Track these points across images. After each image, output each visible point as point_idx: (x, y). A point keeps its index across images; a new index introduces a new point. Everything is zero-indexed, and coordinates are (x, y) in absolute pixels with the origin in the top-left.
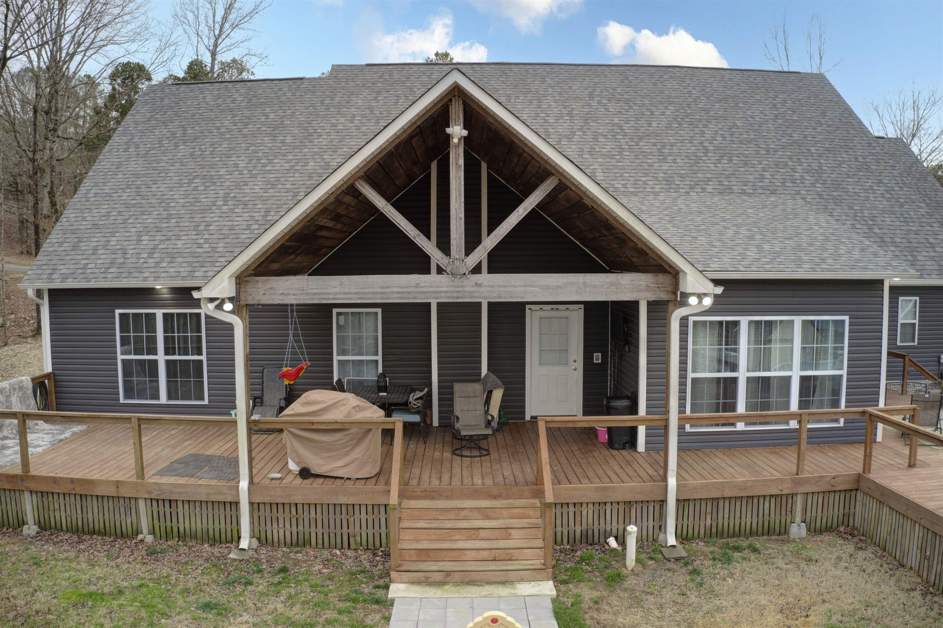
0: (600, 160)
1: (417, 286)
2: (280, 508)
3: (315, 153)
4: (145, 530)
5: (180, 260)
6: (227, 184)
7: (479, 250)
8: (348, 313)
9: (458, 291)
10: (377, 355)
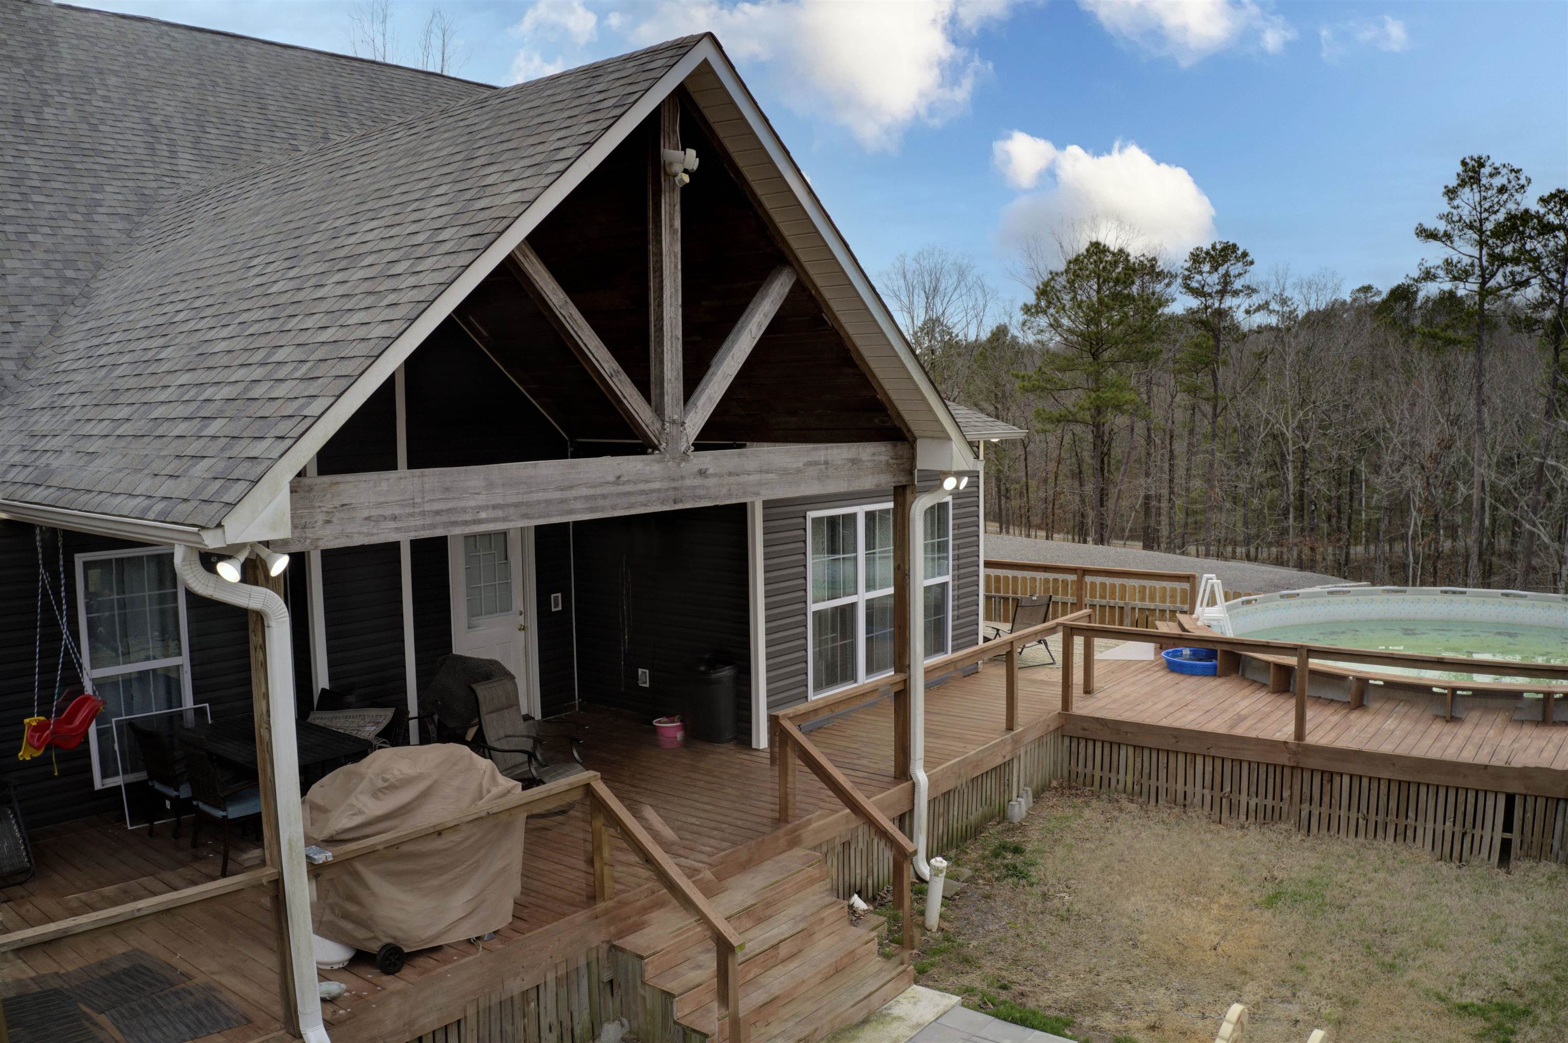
1: (617, 481)
7: (704, 405)
8: (110, 561)
9: (676, 489)
10: (180, 654)
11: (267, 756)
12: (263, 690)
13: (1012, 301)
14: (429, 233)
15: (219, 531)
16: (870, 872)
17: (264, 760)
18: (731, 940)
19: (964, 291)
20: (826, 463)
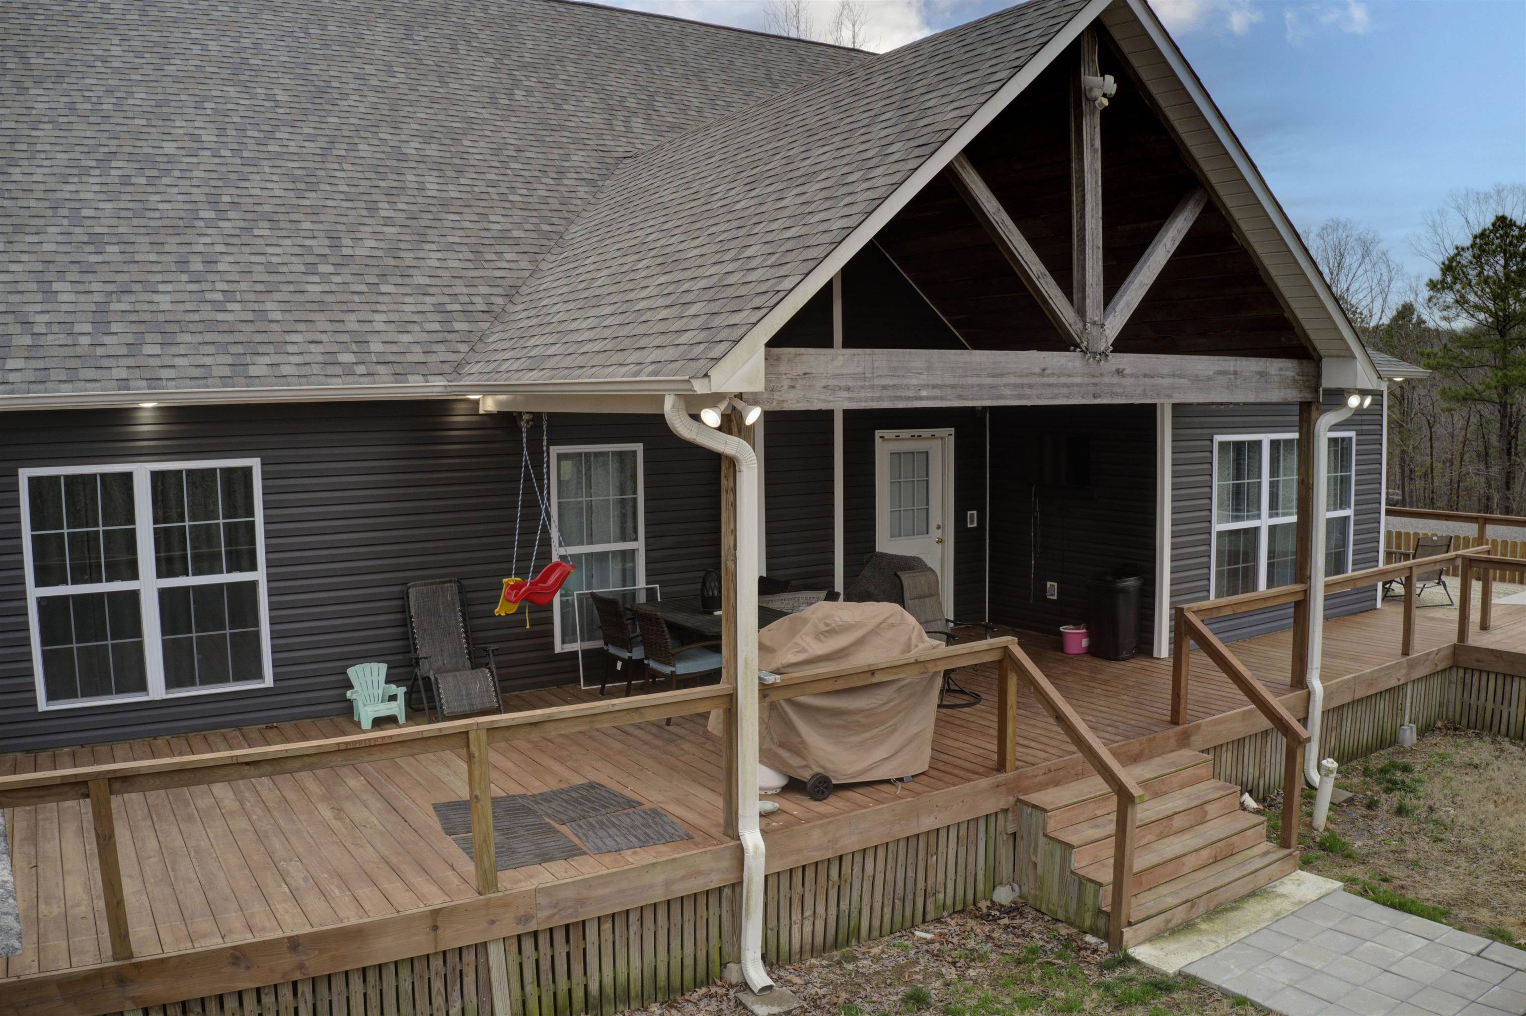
1: (1042, 373)
7: (1122, 310)
8: (580, 454)
9: (1095, 385)
10: (636, 539)
11: (732, 585)
12: (732, 526)
13: (1418, 277)
14: (877, 149)
15: (706, 380)
16: (1262, 773)
17: (728, 589)
18: (1132, 791)
19: (1369, 268)
20: (1235, 373)
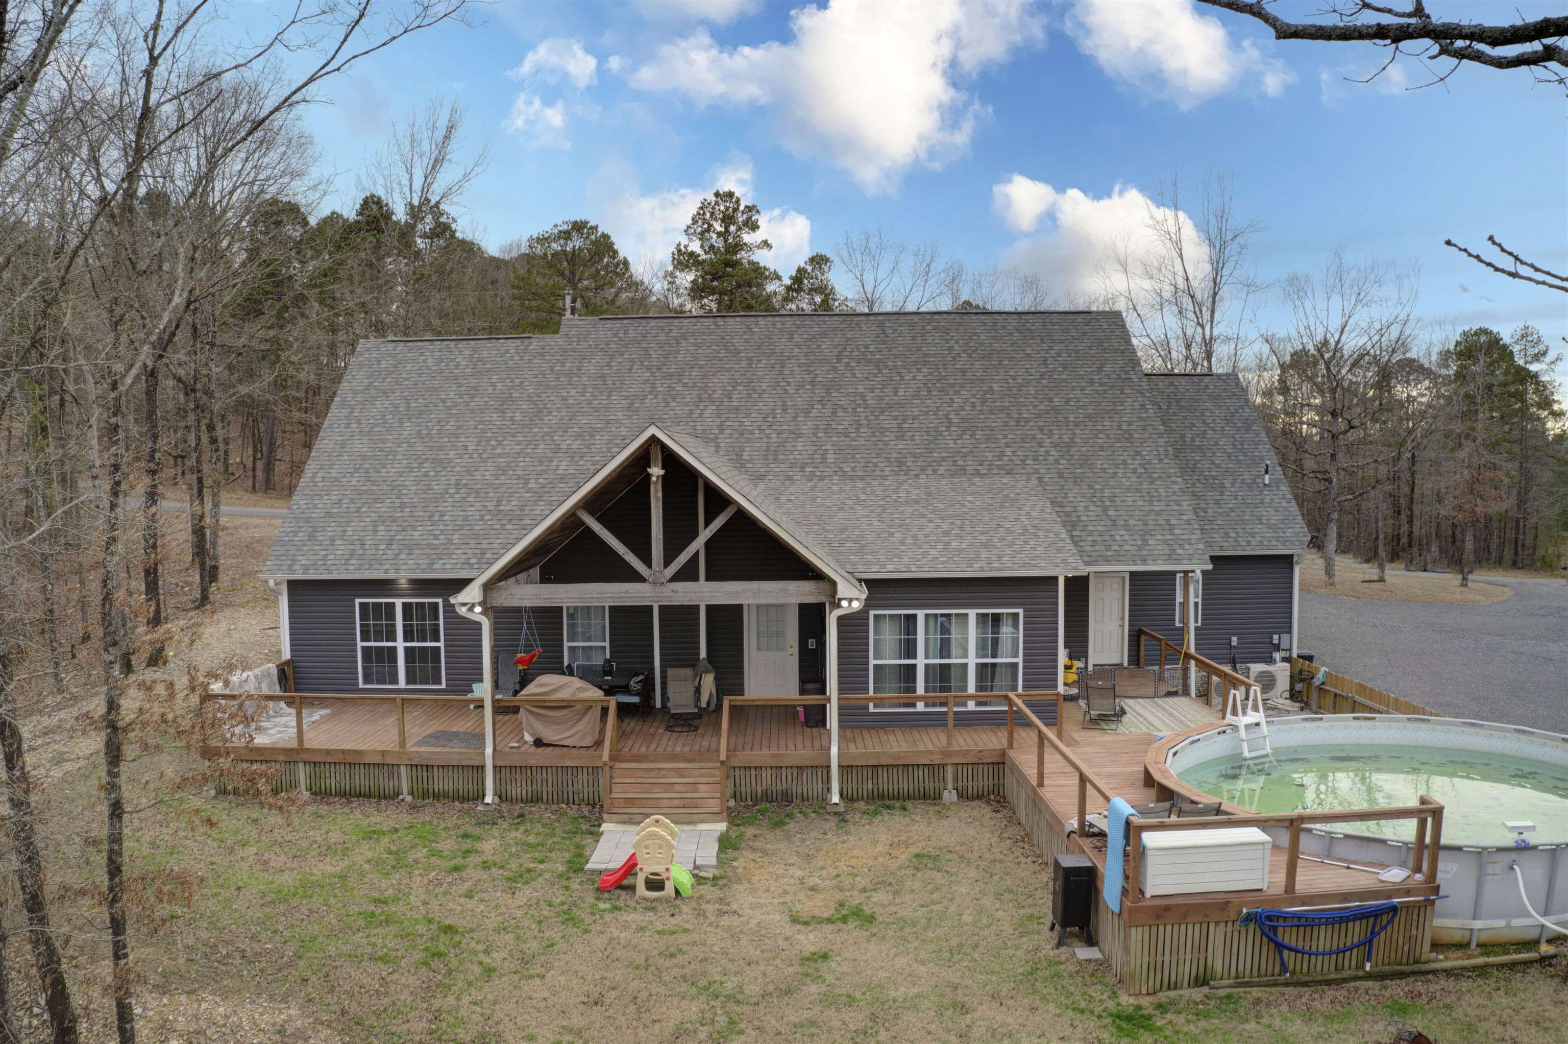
0: (835, 439)
1: (627, 592)
2: (518, 770)
3: (546, 434)
4: (405, 791)
5: (418, 551)
6: (458, 469)
10: (605, 641)
